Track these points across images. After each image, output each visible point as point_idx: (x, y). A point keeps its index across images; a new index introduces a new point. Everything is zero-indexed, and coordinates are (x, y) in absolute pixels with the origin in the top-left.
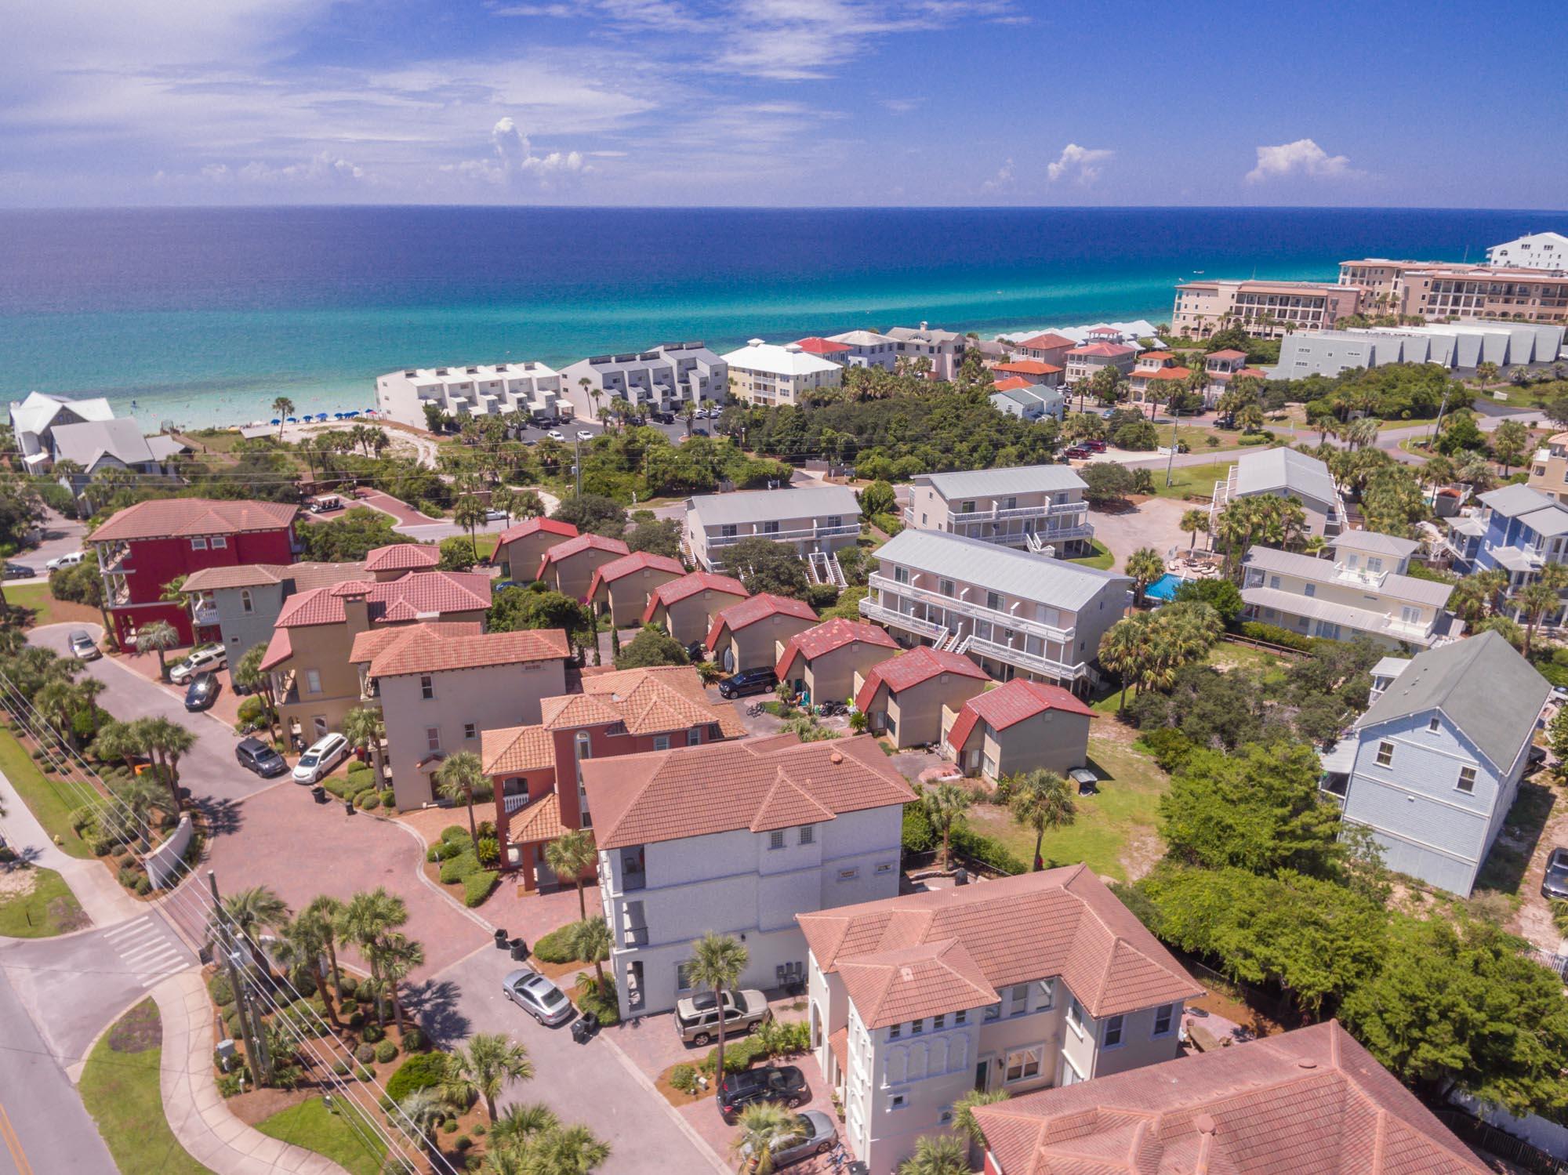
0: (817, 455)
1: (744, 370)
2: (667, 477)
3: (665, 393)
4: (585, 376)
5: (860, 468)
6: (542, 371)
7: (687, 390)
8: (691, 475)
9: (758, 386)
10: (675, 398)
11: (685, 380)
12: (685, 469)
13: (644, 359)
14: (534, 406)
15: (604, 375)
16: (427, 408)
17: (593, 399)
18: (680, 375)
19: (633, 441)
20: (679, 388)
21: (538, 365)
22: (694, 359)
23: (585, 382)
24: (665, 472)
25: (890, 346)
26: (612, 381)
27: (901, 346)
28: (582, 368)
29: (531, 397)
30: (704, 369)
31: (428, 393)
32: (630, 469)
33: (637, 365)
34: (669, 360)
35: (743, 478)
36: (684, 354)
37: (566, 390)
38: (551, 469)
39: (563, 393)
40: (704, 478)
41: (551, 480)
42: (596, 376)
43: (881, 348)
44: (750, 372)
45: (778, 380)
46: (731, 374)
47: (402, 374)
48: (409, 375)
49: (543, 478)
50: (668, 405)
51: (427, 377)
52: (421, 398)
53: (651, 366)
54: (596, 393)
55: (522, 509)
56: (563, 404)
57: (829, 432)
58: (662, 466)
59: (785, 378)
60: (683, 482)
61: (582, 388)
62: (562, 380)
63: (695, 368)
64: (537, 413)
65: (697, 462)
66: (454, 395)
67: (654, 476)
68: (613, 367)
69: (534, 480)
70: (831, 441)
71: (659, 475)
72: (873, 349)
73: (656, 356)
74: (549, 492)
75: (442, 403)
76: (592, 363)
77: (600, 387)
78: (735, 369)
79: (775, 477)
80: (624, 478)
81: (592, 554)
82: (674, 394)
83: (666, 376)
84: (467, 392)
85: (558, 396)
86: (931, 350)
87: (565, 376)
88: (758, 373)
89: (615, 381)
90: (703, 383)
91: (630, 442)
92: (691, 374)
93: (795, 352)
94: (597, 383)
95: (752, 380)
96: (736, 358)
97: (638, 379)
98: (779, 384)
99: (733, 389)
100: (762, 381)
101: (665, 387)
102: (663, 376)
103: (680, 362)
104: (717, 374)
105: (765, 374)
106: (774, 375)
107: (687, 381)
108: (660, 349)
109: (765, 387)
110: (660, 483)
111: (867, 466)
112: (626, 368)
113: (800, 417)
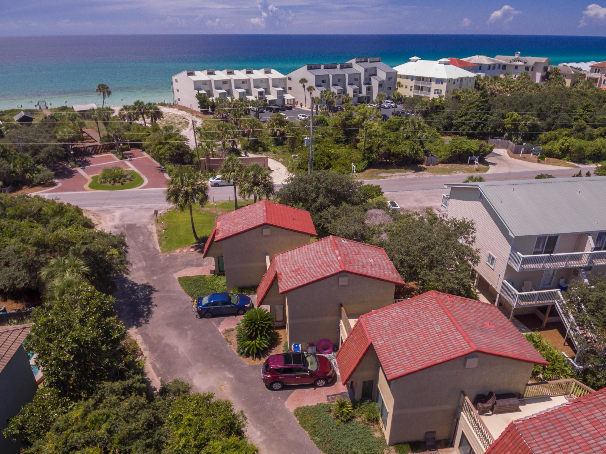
0: (501, 135)
1: (407, 77)
2: (382, 151)
3: (354, 92)
4: (303, 77)
5: (547, 147)
6: (275, 74)
7: (369, 89)
8: (405, 148)
9: (417, 88)
10: (361, 95)
11: (368, 82)
12: (397, 143)
13: (342, 67)
14: (269, 98)
15: (316, 76)
16: (199, 96)
17: (308, 93)
18: (366, 79)
19: (350, 117)
20: (364, 88)
21: (273, 71)
22: (376, 68)
23: (303, 81)
24: (380, 146)
25: (499, 65)
26: (321, 81)
27: (504, 67)
28: (302, 72)
29: (268, 92)
30: (382, 75)
31: (201, 86)
32: (347, 142)
33: (338, 71)
34: (358, 68)
35: (444, 154)
36: (369, 65)
37: (290, 88)
38: (280, 140)
39: (288, 91)
40: (417, 153)
41: (279, 149)
42: (311, 78)
43: (494, 66)
44: (412, 78)
45: (433, 83)
46: (398, 80)
47: (185, 73)
48: (189, 74)
49: (272, 148)
50: (356, 99)
51: (201, 76)
52: (195, 89)
53: (347, 72)
54: (310, 89)
55: (247, 185)
56: (288, 97)
57: (515, 115)
58: (377, 140)
59: (440, 81)
60: (396, 155)
61: (301, 85)
62: (288, 81)
63: (375, 75)
64: (271, 102)
65: (408, 137)
66: (218, 88)
67: (370, 150)
68: (322, 71)
69: (265, 150)
70: (516, 123)
71: (375, 149)
72: (489, 66)
73: (350, 66)
74: (277, 159)
75: (210, 94)
76: (309, 68)
77: (313, 85)
78: (401, 76)
79: (476, 153)
80: (342, 150)
81: (343, 281)
82: (361, 92)
83: (356, 80)
84: (227, 86)
85: (285, 92)
86: (527, 68)
87: (290, 79)
88: (419, 79)
89: (323, 81)
90: (381, 85)
91: (347, 119)
92: (372, 78)
93: (446, 64)
94: (312, 82)
95: (413, 83)
96: (403, 69)
97: (339, 80)
98: (434, 86)
99: (400, 91)
100: (420, 84)
101: (355, 87)
102: (355, 79)
103: (366, 70)
104: (389, 79)
105: (423, 79)
106: (431, 80)
107: (369, 84)
108: (353, 61)
109: (422, 88)
110: (374, 156)
111: (556, 146)
112: (331, 73)
113: (486, 102)
